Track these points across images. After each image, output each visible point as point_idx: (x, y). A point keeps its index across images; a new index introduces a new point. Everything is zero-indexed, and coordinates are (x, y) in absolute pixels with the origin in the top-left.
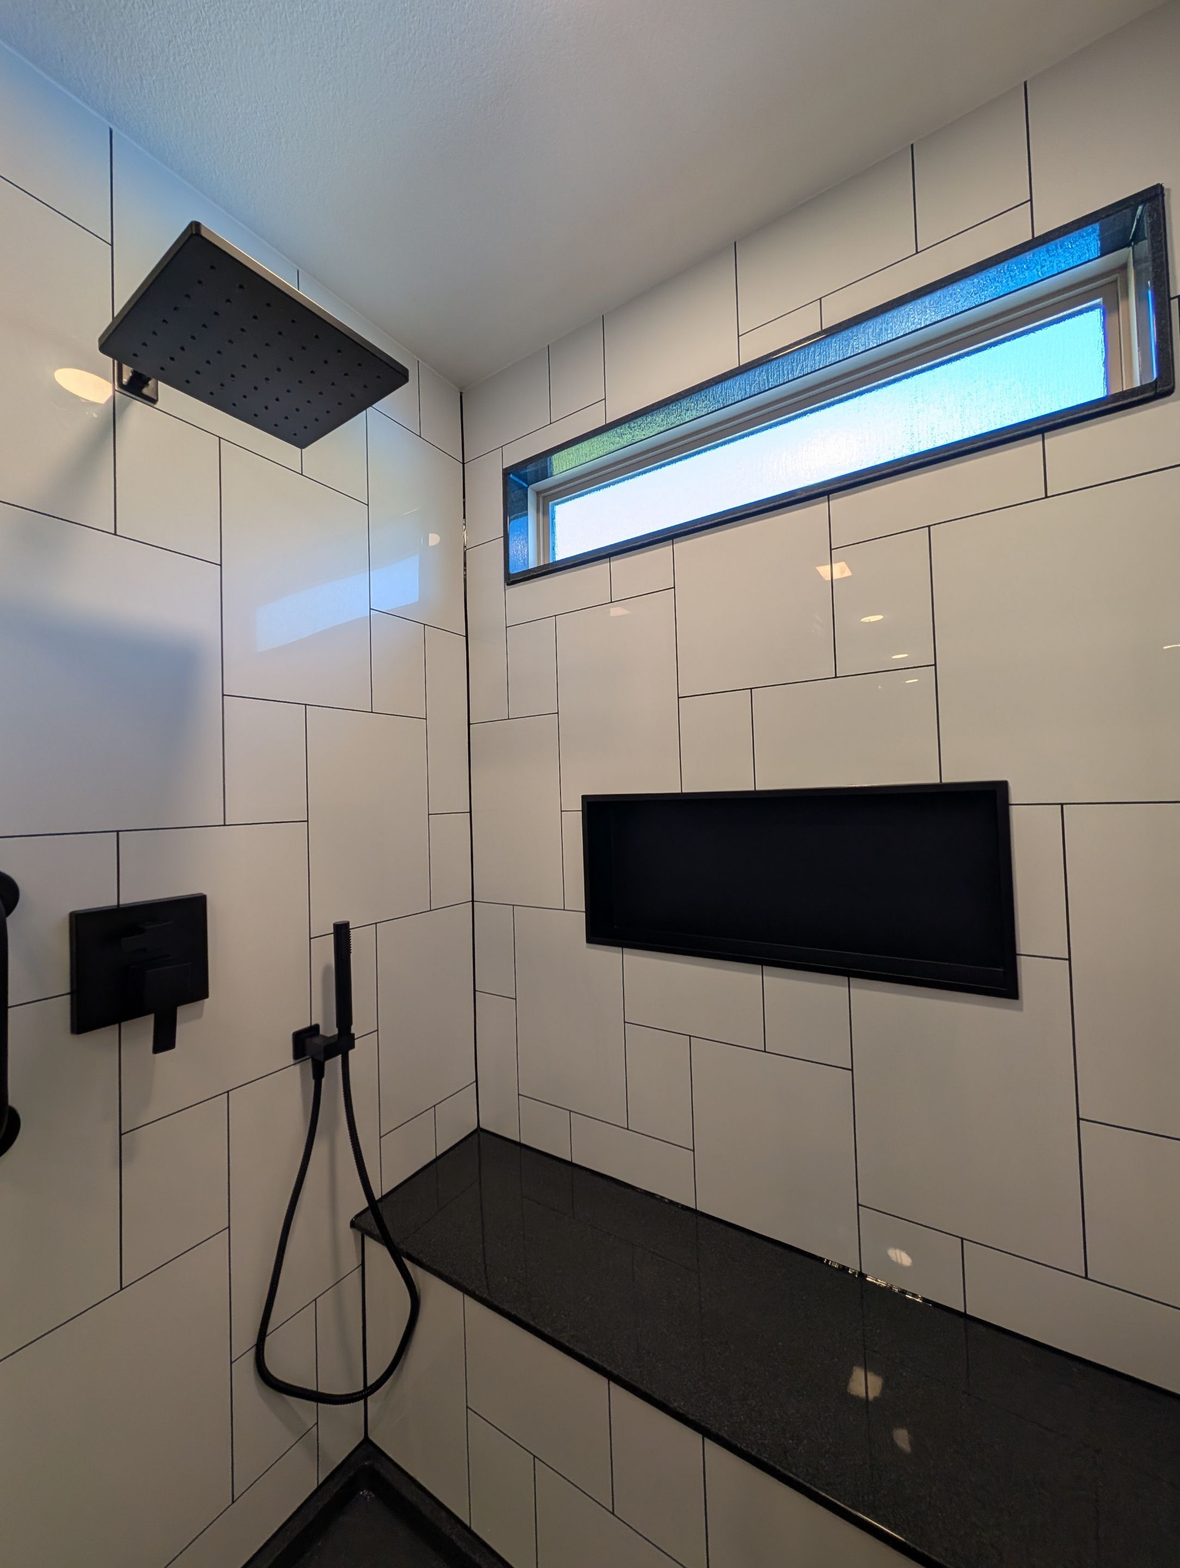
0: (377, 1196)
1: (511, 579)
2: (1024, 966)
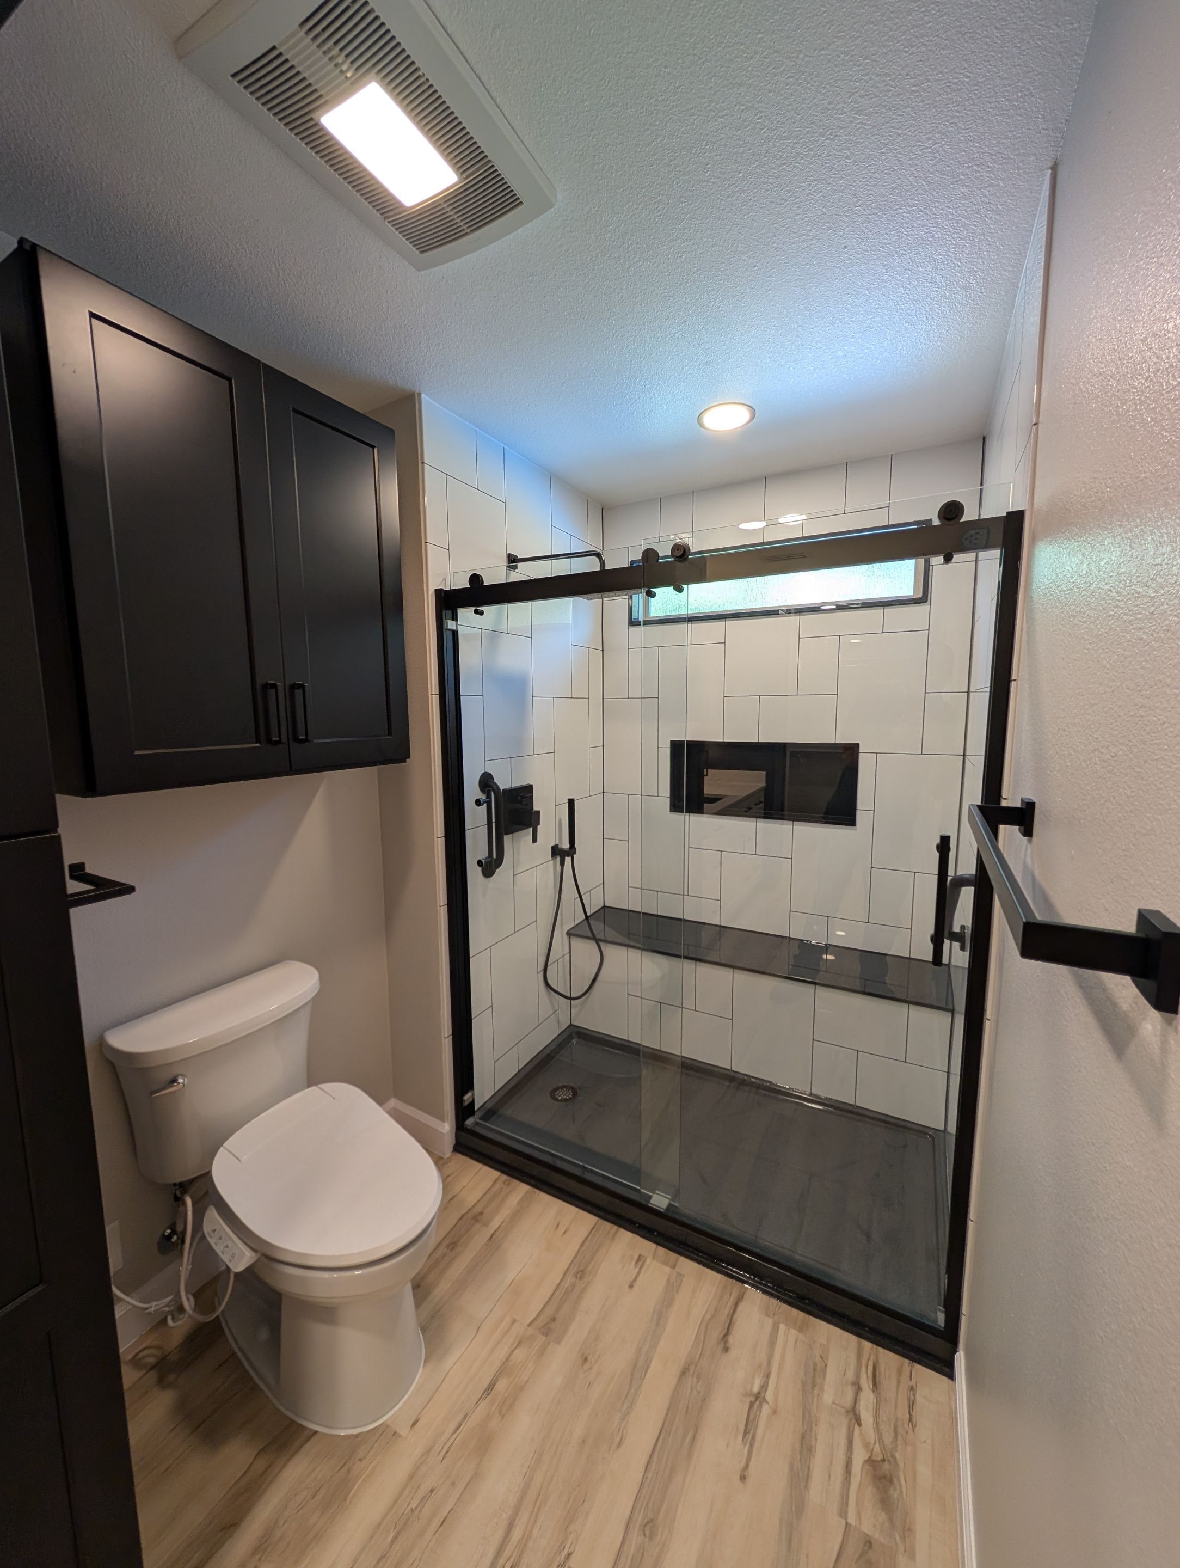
0: (589, 914)
1: (633, 623)
2: (859, 814)
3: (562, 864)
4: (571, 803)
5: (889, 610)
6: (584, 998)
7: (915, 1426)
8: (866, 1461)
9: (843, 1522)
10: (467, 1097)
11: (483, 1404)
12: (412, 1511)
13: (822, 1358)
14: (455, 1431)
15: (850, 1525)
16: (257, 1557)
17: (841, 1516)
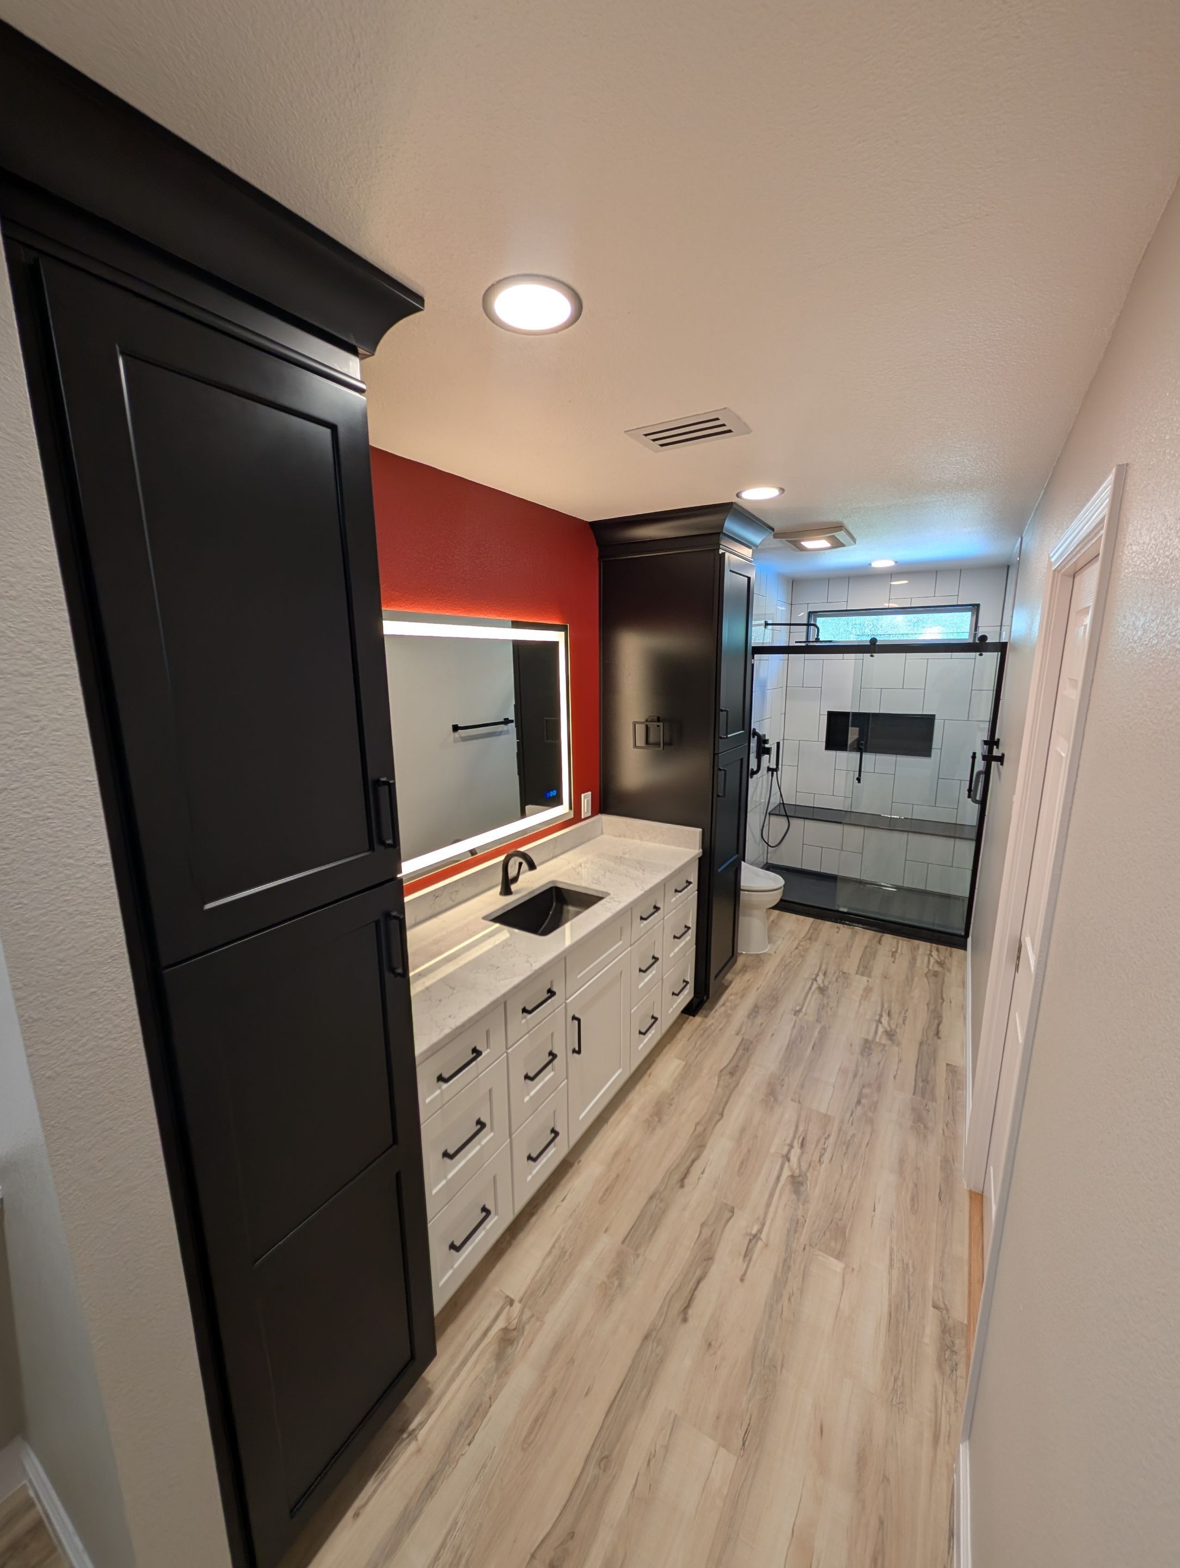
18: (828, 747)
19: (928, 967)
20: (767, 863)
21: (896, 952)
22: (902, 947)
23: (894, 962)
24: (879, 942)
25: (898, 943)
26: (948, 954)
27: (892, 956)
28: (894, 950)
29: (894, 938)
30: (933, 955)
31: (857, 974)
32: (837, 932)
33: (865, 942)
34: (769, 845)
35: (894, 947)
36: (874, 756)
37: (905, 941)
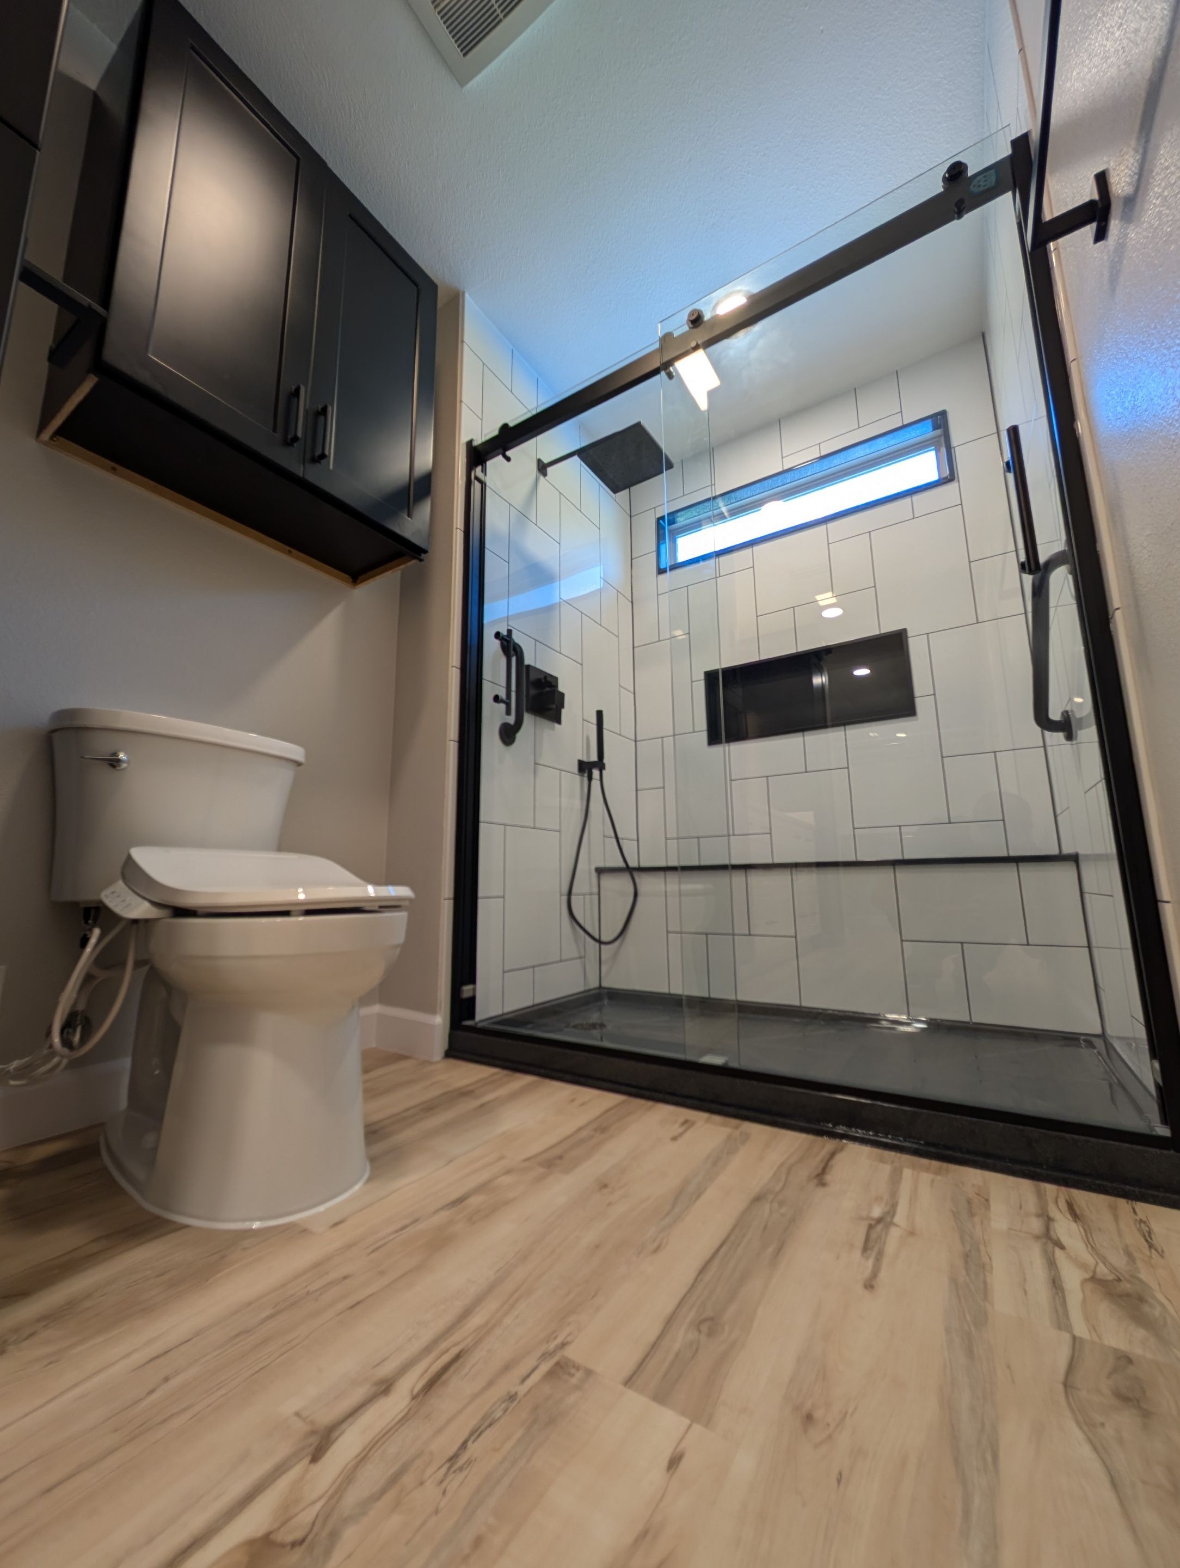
1: (661, 571)
2: (918, 702)
3: (590, 778)
4: (600, 714)
5: (916, 498)
6: (617, 943)
7: (1163, 1251)
8: (1085, 1281)
9: (1066, 1337)
10: (467, 990)
11: (445, 1215)
12: (308, 1293)
13: (979, 1195)
14: (397, 1231)
15: (1080, 1338)
16: (44, 1324)
17: (1059, 1327)
18: (714, 738)
19: (1062, 1320)
20: (600, 987)
21: (885, 1221)
22: (913, 1198)
23: (869, 1285)
24: (820, 1177)
25: (896, 1178)
26: (1133, 1238)
27: (866, 1248)
28: (877, 1212)
29: (882, 1161)
30: (1064, 1240)
31: (628, 1382)
32: (674, 1139)
33: (762, 1176)
34: (600, 942)
35: (878, 1199)
36: (802, 738)
37: (928, 1170)
